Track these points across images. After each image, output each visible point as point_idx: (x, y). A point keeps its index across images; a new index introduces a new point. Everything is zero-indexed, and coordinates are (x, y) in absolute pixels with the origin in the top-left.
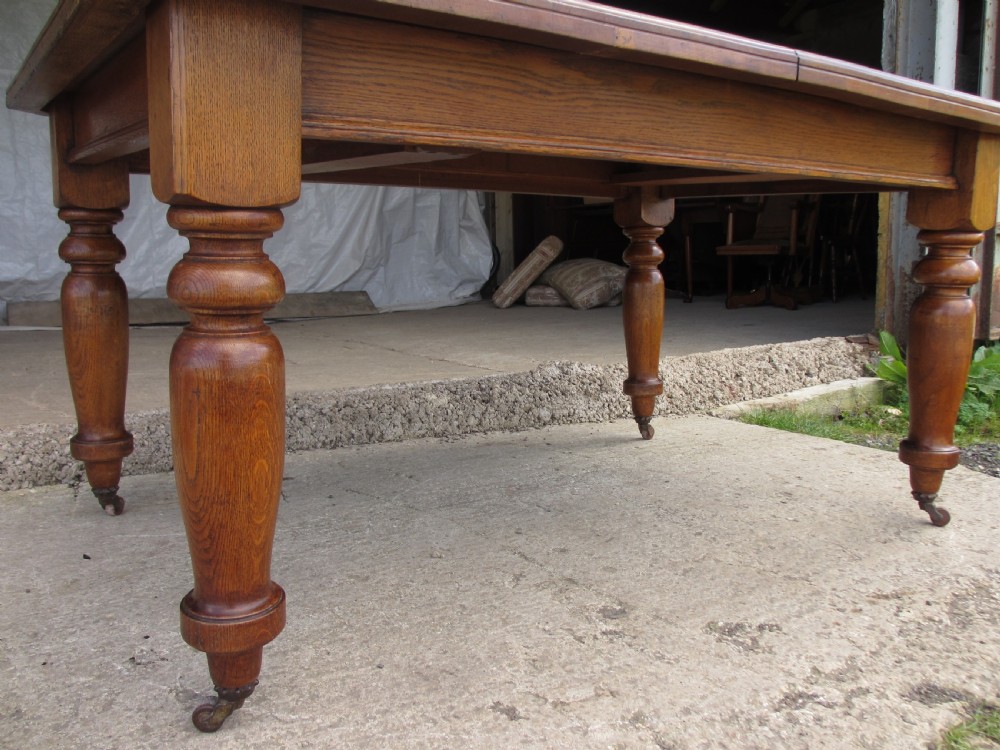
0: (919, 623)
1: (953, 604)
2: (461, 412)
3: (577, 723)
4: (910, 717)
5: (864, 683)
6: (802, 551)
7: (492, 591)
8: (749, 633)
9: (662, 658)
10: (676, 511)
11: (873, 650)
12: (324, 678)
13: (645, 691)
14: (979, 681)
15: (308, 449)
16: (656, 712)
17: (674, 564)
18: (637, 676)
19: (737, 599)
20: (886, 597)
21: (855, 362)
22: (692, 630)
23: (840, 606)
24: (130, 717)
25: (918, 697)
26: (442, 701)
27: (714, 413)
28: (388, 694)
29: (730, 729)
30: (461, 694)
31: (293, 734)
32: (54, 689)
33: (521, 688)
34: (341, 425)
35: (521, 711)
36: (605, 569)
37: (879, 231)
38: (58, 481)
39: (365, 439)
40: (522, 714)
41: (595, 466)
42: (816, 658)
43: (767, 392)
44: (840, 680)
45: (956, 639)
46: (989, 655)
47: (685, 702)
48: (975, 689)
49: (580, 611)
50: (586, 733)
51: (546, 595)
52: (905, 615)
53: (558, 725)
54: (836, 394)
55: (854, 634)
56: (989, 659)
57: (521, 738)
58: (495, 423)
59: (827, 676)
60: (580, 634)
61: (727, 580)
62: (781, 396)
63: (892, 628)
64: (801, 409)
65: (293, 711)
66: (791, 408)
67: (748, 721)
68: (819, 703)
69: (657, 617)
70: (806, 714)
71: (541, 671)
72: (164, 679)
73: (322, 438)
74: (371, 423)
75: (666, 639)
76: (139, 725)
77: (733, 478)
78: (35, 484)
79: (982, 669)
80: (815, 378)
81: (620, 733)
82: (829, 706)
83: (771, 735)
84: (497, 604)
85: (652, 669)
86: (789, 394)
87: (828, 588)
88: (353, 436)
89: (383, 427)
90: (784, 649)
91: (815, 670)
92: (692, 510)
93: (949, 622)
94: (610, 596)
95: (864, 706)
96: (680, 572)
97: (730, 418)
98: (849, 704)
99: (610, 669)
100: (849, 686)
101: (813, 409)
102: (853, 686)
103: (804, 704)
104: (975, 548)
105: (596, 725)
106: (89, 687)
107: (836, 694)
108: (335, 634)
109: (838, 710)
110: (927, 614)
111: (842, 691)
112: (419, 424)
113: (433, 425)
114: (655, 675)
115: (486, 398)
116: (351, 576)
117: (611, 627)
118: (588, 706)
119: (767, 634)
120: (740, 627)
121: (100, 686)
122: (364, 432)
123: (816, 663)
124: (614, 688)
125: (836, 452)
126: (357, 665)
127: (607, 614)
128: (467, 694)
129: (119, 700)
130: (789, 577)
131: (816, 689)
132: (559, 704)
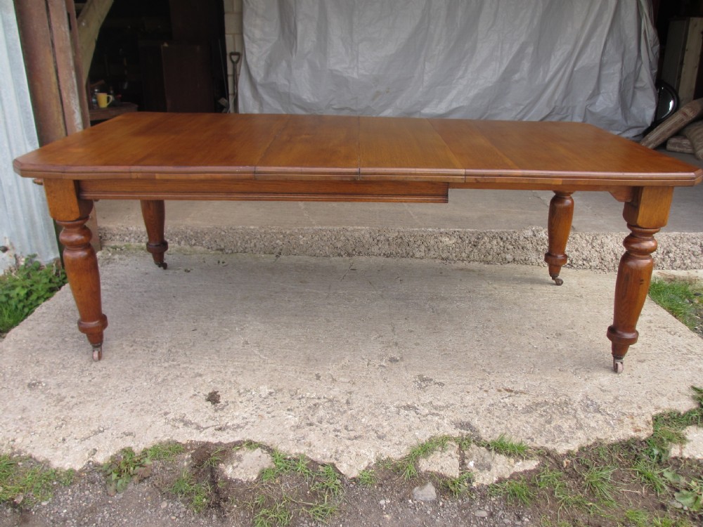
1: (537, 404)
2: (457, 250)
3: (331, 387)
4: (442, 428)
5: (442, 413)
6: (511, 362)
7: (364, 339)
8: (430, 383)
9: (385, 379)
10: (487, 328)
11: (466, 405)
13: (364, 386)
14: (489, 430)
16: (358, 393)
17: (445, 350)
18: (368, 381)
19: (446, 371)
20: (511, 391)
22: (410, 375)
23: (483, 387)
24: (229, 344)
25: (458, 424)
26: (304, 368)
28: (293, 360)
29: (372, 406)
31: (260, 362)
32: (218, 330)
33: (330, 372)
34: (394, 247)
36: (416, 343)
38: (273, 253)
40: (321, 379)
42: (438, 399)
43: (684, 267)
44: (435, 408)
45: (510, 415)
46: (512, 424)
47: (371, 394)
48: (483, 431)
49: (383, 356)
50: (330, 390)
51: (380, 346)
52: (506, 400)
53: (326, 385)
55: (468, 398)
56: (509, 425)
57: (312, 385)
58: (477, 258)
59: (432, 406)
60: (371, 363)
62: (692, 271)
63: (490, 402)
65: (266, 356)
67: (382, 406)
68: (416, 411)
69: (405, 367)
70: (405, 412)
71: (342, 369)
72: (244, 336)
73: (384, 252)
74: (408, 248)
75: (396, 375)
76: (229, 347)
77: (549, 318)
78: (265, 253)
79: (499, 427)
81: (339, 394)
82: (418, 414)
83: (383, 412)
84: (360, 344)
85: (376, 381)
87: (492, 379)
89: (414, 251)
90: (432, 392)
91: (431, 402)
94: (402, 354)
95: (430, 419)
98: (425, 416)
99: (364, 376)
100: (434, 411)
102: (436, 412)
103: (410, 409)
105: (336, 389)
106: (226, 332)
107: (426, 412)
108: (300, 338)
111: (430, 411)
112: (433, 252)
113: (441, 254)
114: (374, 383)
117: (385, 364)
118: (342, 384)
119: (435, 386)
120: (431, 380)
121: (229, 333)
123: (435, 401)
124: (356, 382)
127: (391, 360)
128: (313, 368)
129: (230, 338)
130: (484, 370)
131: (421, 408)
132: (334, 380)
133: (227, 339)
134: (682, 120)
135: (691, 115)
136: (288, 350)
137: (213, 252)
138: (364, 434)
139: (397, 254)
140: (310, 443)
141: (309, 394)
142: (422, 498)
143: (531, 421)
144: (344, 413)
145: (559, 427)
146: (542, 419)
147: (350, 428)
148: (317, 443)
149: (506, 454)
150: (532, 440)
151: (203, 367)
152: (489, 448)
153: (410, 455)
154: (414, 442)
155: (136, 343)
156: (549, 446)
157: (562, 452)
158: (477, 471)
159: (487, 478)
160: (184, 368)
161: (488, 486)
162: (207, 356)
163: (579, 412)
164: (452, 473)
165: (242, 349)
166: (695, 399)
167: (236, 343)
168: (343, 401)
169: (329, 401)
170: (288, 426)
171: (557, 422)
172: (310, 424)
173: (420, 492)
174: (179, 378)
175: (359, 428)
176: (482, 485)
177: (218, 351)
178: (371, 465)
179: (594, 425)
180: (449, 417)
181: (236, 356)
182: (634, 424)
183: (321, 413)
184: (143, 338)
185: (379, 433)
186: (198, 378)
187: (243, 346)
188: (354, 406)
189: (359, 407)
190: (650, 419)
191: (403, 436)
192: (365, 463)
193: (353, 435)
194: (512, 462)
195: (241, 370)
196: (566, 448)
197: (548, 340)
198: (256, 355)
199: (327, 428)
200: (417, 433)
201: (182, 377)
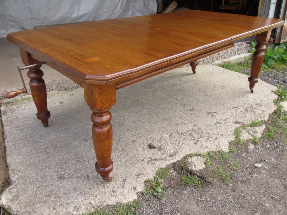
0: (239, 112)
1: (246, 109)
3: (187, 126)
4: (233, 126)
5: (228, 121)
6: (224, 99)
7: (172, 106)
9: (199, 117)
11: (231, 116)
12: (151, 120)
13: (196, 122)
14: (245, 121)
16: (198, 125)
17: (201, 101)
18: (195, 120)
19: (211, 108)
20: (235, 108)
21: (247, 49)
22: (204, 113)
23: (227, 109)
24: (127, 125)
25: (235, 123)
26: (168, 123)
27: (213, 64)
28: (160, 122)
29: (207, 127)
31: (150, 127)
33: (179, 121)
35: (179, 124)
36: (190, 102)
37: (258, 15)
41: (188, 80)
43: (225, 58)
44: (224, 120)
45: (244, 114)
47: (201, 123)
48: (244, 122)
49: (186, 110)
51: (181, 107)
52: (237, 111)
53: (184, 126)
54: (241, 58)
55: (228, 114)
56: (248, 118)
57: (180, 128)
59: (223, 120)
60: (186, 113)
61: (210, 104)
62: (228, 59)
63: (235, 113)
64: (232, 62)
65: (148, 124)
66: (230, 62)
67: (210, 126)
68: (220, 124)
69: (198, 111)
70: (218, 125)
71: (181, 119)
72: (129, 120)
75: (199, 114)
76: (129, 126)
77: (214, 83)
79: (246, 119)
80: (237, 54)
81: (192, 127)
82: (222, 124)
83: (213, 127)
84: (173, 108)
85: (197, 119)
86: (230, 58)
87: (226, 106)
90: (217, 116)
91: (221, 119)
92: (205, 90)
93: (244, 112)
94: (191, 107)
95: (227, 124)
96: (202, 103)
97: (216, 65)
98: (225, 124)
99: (191, 118)
100: (225, 121)
101: (235, 62)
102: (226, 121)
104: (254, 98)
105: (189, 126)
106: (119, 121)
107: (223, 122)
108: (150, 113)
110: (241, 111)
114: (198, 119)
116: (149, 104)
117: (191, 112)
118: (188, 124)
119: (215, 114)
120: (211, 112)
121: (121, 121)
123: (221, 118)
124: (192, 121)
125: (236, 76)
126: (155, 118)
127: (191, 110)
128: (171, 122)
129: (124, 123)
130: (220, 104)
131: (220, 122)
132: (184, 123)
133: (123, 124)
134: (171, 10)
135: (174, 7)
137: (63, 92)
138: (217, 137)
140: (207, 147)
141: (183, 131)
142: (252, 149)
143: (250, 114)
144: (202, 133)
145: (259, 113)
146: (252, 113)
147: (210, 137)
148: (208, 146)
149: (257, 126)
150: (257, 119)
151: (131, 137)
152: (251, 126)
153: (236, 137)
154: (232, 133)
155: (86, 139)
156: (262, 119)
157: (266, 120)
158: (255, 134)
159: (259, 135)
160: (124, 141)
161: (261, 137)
162: (126, 133)
163: (258, 107)
164: (251, 137)
165: (135, 125)
166: (276, 94)
167: (129, 124)
168: (197, 129)
169: (192, 131)
170: (192, 145)
171: (257, 112)
172: (197, 141)
173: (250, 147)
174: (128, 145)
175: (213, 135)
176: (259, 138)
177: (127, 129)
178: (229, 145)
179: (265, 109)
180: (231, 121)
181: (137, 128)
182: (272, 106)
183: (196, 136)
184: (86, 136)
185: (220, 134)
186: (136, 142)
187: (134, 124)
188: (202, 129)
189: (204, 129)
190: (273, 103)
191: (227, 132)
192: (227, 145)
193: (214, 138)
194: (259, 128)
195: (147, 133)
196: (266, 119)
197: (223, 89)
198: (144, 125)
199: (204, 139)
200: (229, 130)
201: (129, 144)
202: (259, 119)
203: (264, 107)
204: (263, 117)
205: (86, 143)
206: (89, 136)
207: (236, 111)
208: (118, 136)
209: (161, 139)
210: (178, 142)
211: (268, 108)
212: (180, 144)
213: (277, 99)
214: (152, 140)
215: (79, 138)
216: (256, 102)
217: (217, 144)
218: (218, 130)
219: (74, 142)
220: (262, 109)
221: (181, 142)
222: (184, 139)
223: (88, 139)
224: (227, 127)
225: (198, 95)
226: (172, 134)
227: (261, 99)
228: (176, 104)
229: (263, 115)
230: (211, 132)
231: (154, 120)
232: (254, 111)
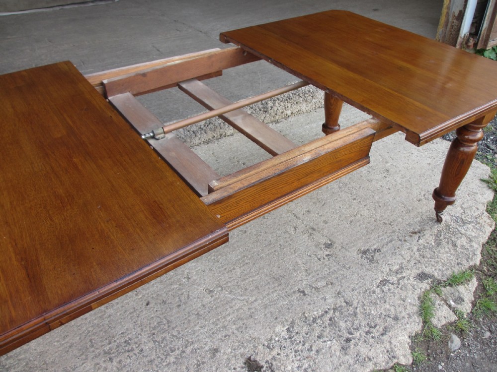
0: (424, 245)
1: (437, 235)
3: (322, 296)
4: (416, 287)
5: (404, 275)
6: (390, 208)
7: (288, 236)
8: (371, 253)
9: (345, 267)
10: (346, 184)
11: (408, 259)
12: (247, 281)
13: (341, 282)
14: (438, 271)
15: (198, 145)
16: (344, 291)
17: (347, 218)
18: (338, 276)
19: (368, 237)
20: (416, 233)
22: (354, 253)
23: (400, 238)
24: (197, 301)
25: (418, 277)
26: (283, 289)
28: (267, 287)
29: (365, 296)
30: (288, 286)
31: (245, 305)
32: (169, 291)
33: (305, 283)
35: (306, 292)
36: (324, 221)
39: (219, 137)
40: (307, 293)
42: (391, 264)
44: (397, 273)
45: (434, 252)
46: (443, 259)
47: (352, 286)
48: (436, 275)
49: (318, 245)
50: (325, 300)
51: (306, 237)
52: (420, 241)
53: (318, 297)
55: (403, 252)
56: (443, 261)
57: (308, 303)
59: (393, 272)
60: (319, 257)
61: (364, 226)
63: (415, 248)
65: (241, 296)
67: (370, 292)
68: (390, 283)
69: (342, 247)
70: (385, 288)
71: (309, 274)
72: (199, 285)
73: (203, 140)
74: (221, 130)
75: (346, 258)
76: (201, 304)
79: (440, 265)
81: (334, 299)
82: (393, 284)
83: (376, 297)
84: (291, 243)
85: (342, 272)
87: (397, 229)
88: (214, 137)
89: (226, 131)
90: (382, 261)
91: (390, 270)
93: (433, 244)
94: (326, 236)
95: (403, 284)
96: (349, 222)
98: (398, 283)
99: (330, 272)
100: (399, 276)
102: (401, 276)
103: (386, 283)
105: (328, 296)
106: (179, 289)
107: (395, 280)
108: (243, 261)
109: (395, 286)
110: (428, 241)
111: (397, 278)
114: (343, 275)
115: (265, 110)
116: (240, 231)
117: (328, 253)
118: (325, 289)
119: (377, 254)
120: (368, 250)
121: (182, 289)
122: (219, 134)
123: (391, 267)
124: (332, 281)
126: (254, 274)
127: (327, 246)
128: (289, 286)
129: (190, 294)
130: (385, 223)
131: (390, 278)
132: (316, 289)
133: (188, 297)
136: (251, 279)
138: (386, 324)
139: (213, 138)
140: (368, 357)
141: (315, 313)
142: (457, 348)
143: (447, 250)
144: (355, 314)
145: (462, 246)
146: (450, 246)
147: (373, 325)
148: (372, 354)
149: (462, 283)
150: (461, 264)
151: (207, 340)
152: (451, 285)
153: (425, 322)
154: (416, 309)
155: (110, 353)
156: (472, 263)
157: (478, 263)
158: (459, 306)
159: (466, 308)
160: (192, 352)
161: (471, 312)
162: (195, 325)
163: (459, 229)
164: (453, 318)
165: (215, 300)
166: (490, 188)
167: (202, 296)
168: (344, 304)
169: (335, 310)
170: (338, 353)
171: (459, 243)
172: (348, 340)
173: (453, 345)
174: (202, 366)
175: (378, 321)
176: (468, 313)
177: (198, 314)
178: (410, 344)
179: (473, 234)
180: (410, 275)
181: (219, 310)
182: (485, 222)
183: (342, 324)
184: (110, 343)
185: (392, 316)
186: (218, 355)
187: (212, 296)
188: (355, 304)
189: (358, 302)
190: (488, 214)
191: (405, 309)
192: (407, 345)
193: (381, 330)
194: (467, 287)
195: (241, 323)
196: (477, 259)
197: (387, 179)
198: (233, 299)
199: (361, 335)
200: (409, 301)
201: (204, 363)
202: (466, 265)
203: (472, 227)
204: (471, 256)
205: (109, 365)
206: (115, 341)
207: (418, 241)
208: (180, 338)
209: (271, 340)
210: (307, 346)
211: (478, 229)
212: (313, 353)
213: (493, 200)
214: (252, 345)
215: (93, 349)
216: (453, 214)
217: (388, 347)
218: (387, 303)
219: (83, 364)
220: (469, 233)
221: (313, 348)
222: (319, 337)
223: (113, 353)
224: (403, 295)
225: (339, 199)
226: (293, 323)
227: (463, 204)
228: (295, 228)
229: (471, 251)
230: (373, 312)
231: (252, 281)
232: (453, 239)
